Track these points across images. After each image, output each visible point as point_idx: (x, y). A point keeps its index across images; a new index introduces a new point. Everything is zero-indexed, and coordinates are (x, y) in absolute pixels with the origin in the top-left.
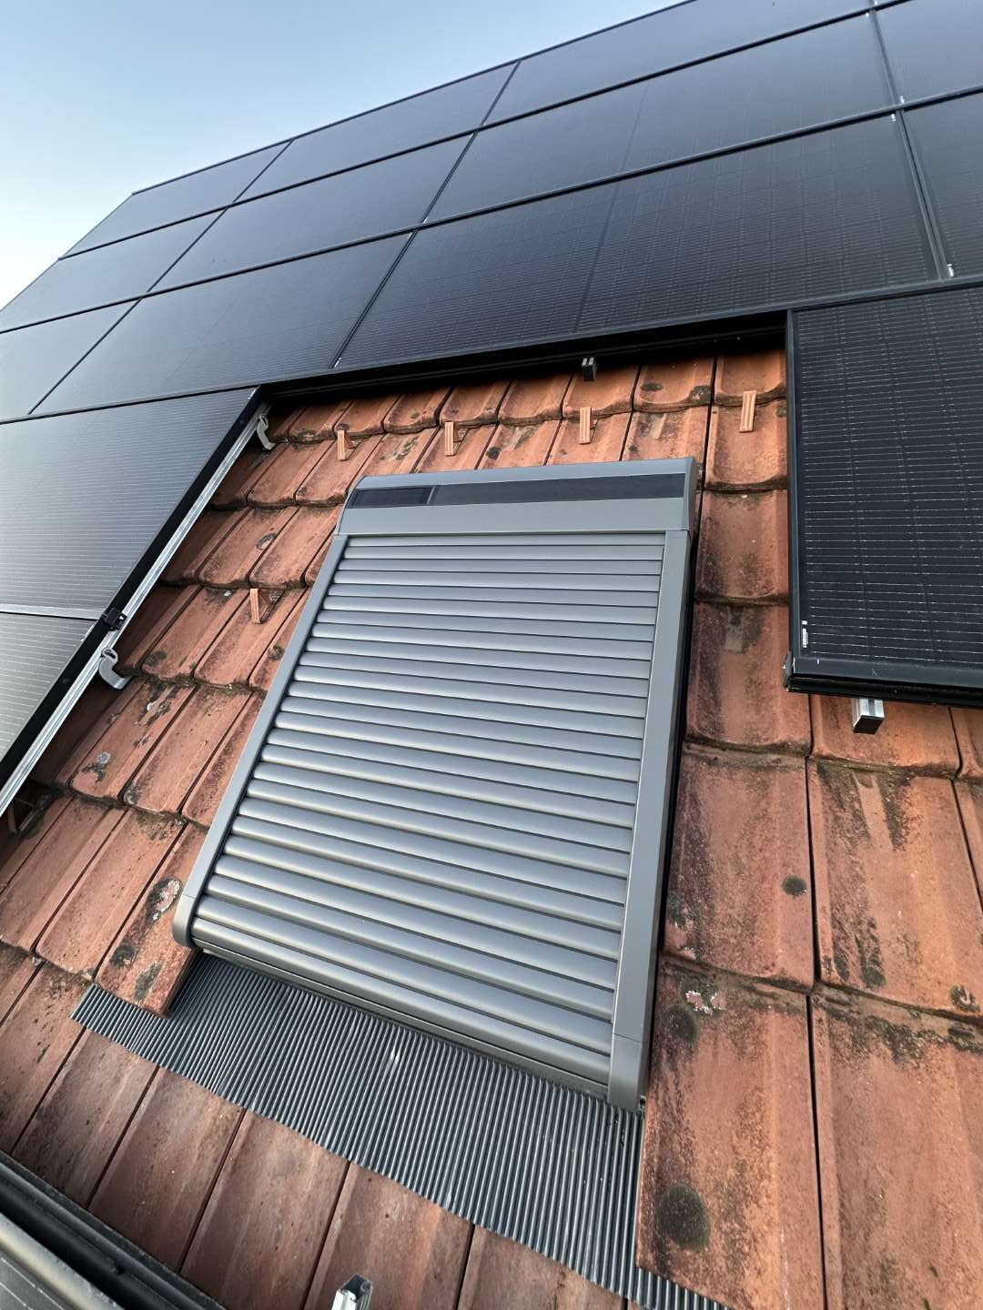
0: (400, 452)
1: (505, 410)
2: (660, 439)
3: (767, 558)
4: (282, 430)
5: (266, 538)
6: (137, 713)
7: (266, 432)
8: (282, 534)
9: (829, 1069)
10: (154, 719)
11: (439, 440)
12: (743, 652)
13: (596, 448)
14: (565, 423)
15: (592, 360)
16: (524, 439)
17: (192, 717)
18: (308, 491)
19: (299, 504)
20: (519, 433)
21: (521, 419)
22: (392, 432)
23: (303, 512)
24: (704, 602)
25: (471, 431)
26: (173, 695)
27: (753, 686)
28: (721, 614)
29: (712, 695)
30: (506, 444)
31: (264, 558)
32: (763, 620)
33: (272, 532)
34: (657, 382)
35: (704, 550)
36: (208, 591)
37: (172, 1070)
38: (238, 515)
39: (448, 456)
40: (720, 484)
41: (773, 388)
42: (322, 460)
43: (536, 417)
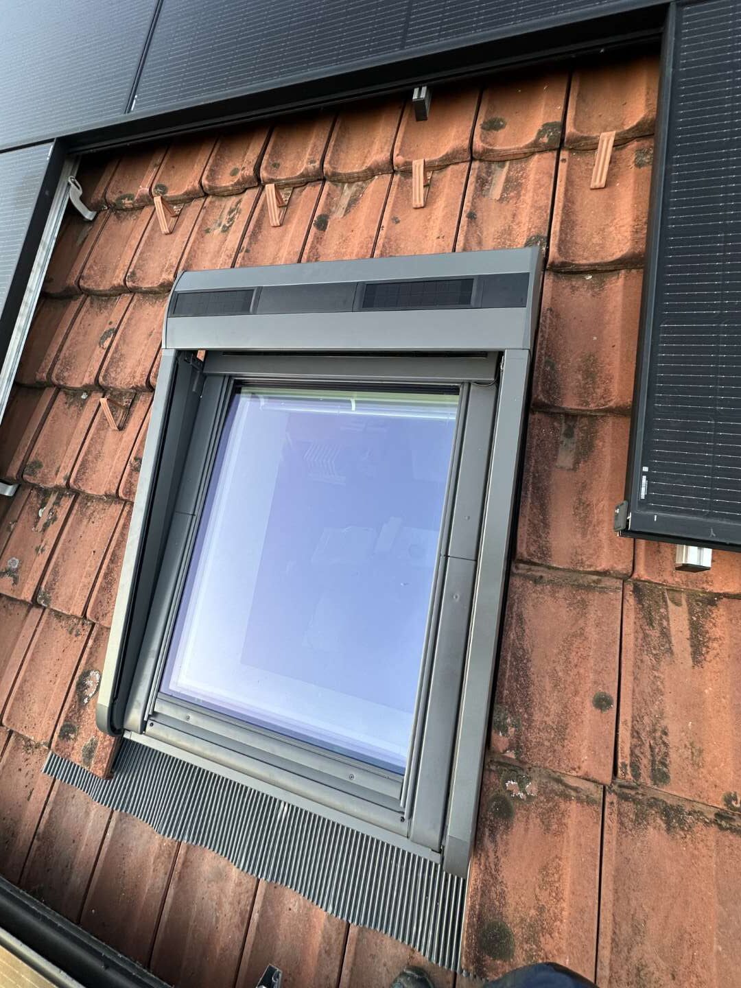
0: (224, 222)
1: (330, 163)
2: (501, 200)
3: (608, 360)
4: (97, 196)
5: (107, 335)
6: (32, 520)
7: (83, 199)
8: (121, 328)
9: (615, 839)
10: (46, 526)
11: (263, 206)
12: (574, 469)
13: (430, 214)
14: (397, 178)
15: (424, 89)
16: (354, 201)
17: (78, 524)
18: (138, 275)
19: (133, 291)
20: (348, 192)
21: (349, 174)
22: (214, 195)
23: (138, 300)
24: (539, 412)
25: (297, 190)
26: (57, 503)
27: (581, 508)
28: (555, 424)
29: (541, 517)
30: (334, 209)
31: (108, 359)
32: (597, 432)
33: (111, 327)
34: (499, 117)
35: (543, 352)
36: (66, 394)
37: (123, 811)
38: (74, 305)
39: (274, 227)
40: (564, 264)
41: (635, 123)
42: (146, 234)
43: (365, 171)
